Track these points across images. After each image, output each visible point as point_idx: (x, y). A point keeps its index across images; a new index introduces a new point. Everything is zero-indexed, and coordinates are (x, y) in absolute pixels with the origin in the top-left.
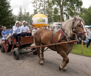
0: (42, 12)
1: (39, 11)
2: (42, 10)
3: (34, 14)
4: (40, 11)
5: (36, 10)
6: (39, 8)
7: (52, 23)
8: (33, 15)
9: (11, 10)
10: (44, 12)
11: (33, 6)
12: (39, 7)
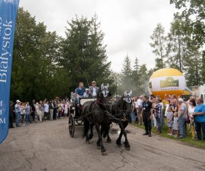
0: (175, 62)
1: (167, 62)
2: (173, 59)
3: (157, 68)
4: (170, 61)
5: (161, 60)
6: (167, 55)
7: (196, 88)
8: (155, 70)
9: (108, 64)
10: (178, 64)
11: (154, 52)
12: (168, 53)
